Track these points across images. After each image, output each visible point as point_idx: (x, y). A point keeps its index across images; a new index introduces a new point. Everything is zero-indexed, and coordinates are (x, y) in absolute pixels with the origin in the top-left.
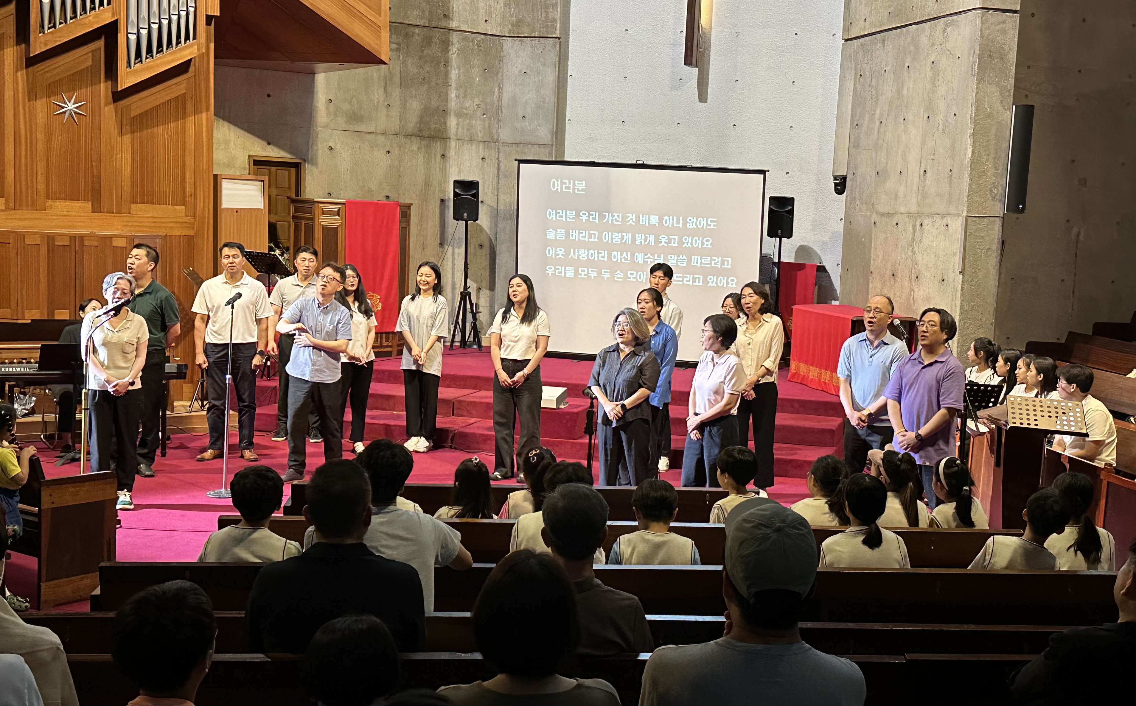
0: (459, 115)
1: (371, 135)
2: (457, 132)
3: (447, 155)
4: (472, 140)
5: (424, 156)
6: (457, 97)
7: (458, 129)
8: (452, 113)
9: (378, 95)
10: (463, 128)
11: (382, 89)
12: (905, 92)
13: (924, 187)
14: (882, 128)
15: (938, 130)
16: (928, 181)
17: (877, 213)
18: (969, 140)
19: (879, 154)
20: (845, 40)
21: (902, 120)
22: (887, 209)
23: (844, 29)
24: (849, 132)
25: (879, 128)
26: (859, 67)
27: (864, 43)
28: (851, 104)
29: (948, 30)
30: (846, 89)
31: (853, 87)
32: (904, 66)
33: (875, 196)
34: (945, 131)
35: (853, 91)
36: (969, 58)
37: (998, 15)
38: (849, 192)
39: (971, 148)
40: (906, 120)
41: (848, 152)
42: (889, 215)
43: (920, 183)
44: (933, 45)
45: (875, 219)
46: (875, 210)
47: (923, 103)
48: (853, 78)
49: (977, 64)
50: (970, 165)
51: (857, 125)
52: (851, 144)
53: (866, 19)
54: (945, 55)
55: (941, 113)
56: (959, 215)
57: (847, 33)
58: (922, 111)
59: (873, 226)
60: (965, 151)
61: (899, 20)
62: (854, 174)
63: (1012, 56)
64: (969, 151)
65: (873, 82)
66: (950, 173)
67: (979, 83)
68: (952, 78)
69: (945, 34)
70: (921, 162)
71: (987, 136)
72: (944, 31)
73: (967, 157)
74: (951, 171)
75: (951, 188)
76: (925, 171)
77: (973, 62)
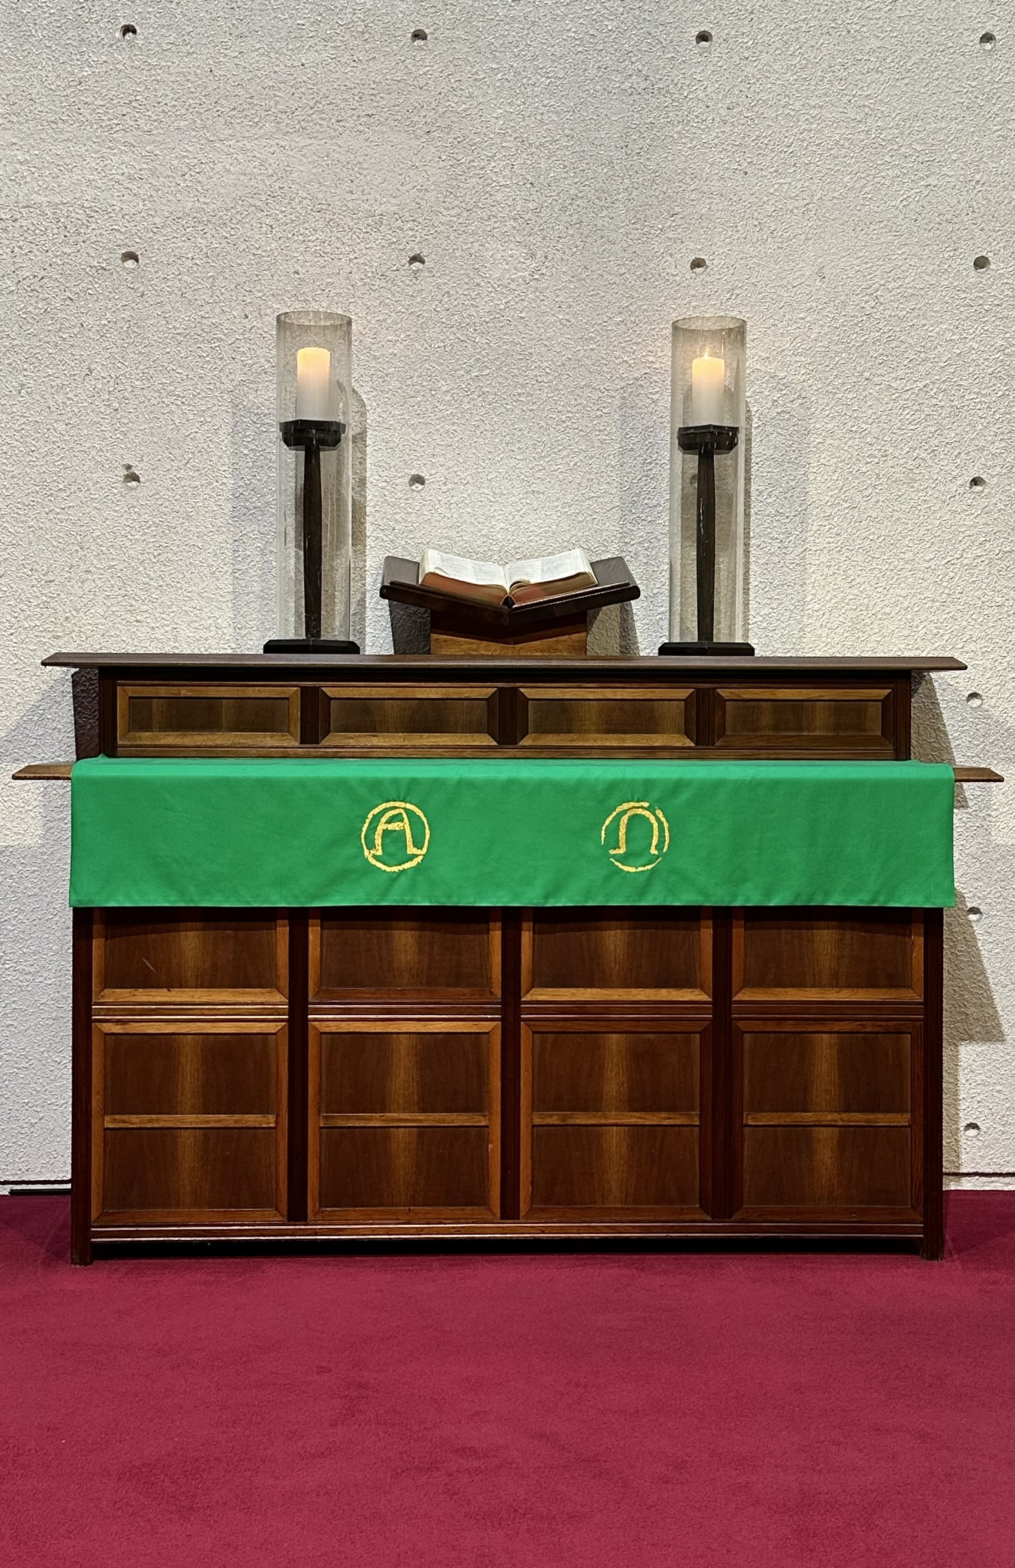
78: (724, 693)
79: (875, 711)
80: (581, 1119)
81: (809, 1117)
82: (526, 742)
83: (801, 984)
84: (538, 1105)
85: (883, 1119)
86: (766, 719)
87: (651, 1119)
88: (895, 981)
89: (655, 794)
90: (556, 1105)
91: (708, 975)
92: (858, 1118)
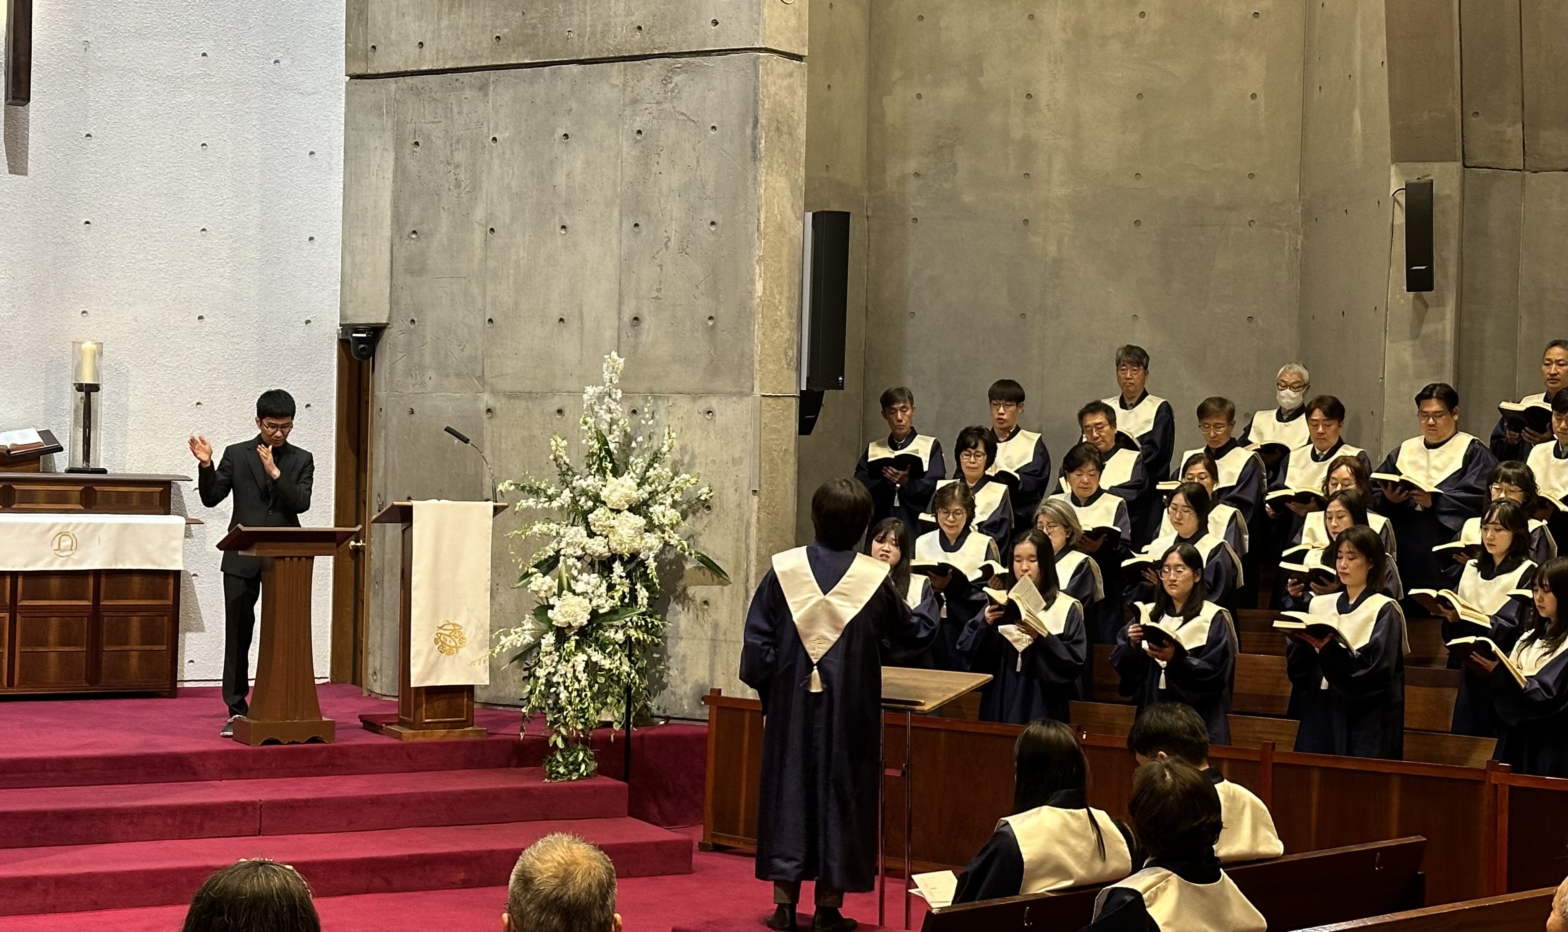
12: (560, 179)
13: (636, 347)
14: (497, 241)
15: (667, 248)
16: (648, 335)
17: (493, 392)
18: (757, 267)
19: (490, 287)
20: (353, 77)
21: (558, 227)
22: (526, 385)
23: (350, 56)
24: (388, 245)
25: (486, 240)
26: (410, 127)
27: (420, 86)
28: (390, 194)
29: (677, 79)
30: (369, 166)
31: (392, 163)
32: (553, 133)
33: (487, 362)
34: (688, 250)
35: (395, 171)
36: (742, 129)
37: (785, 62)
38: (400, 355)
39: (761, 282)
40: (569, 229)
41: (389, 281)
42: (534, 395)
43: (624, 338)
44: (635, 102)
45: (491, 403)
46: (487, 388)
47: (618, 201)
48: (390, 147)
49: (763, 142)
50: (760, 310)
51: (414, 232)
52: (397, 266)
53: (421, 43)
54: (674, 122)
55: (672, 219)
56: (742, 394)
57: (363, 65)
58: (616, 214)
59: (485, 417)
60: (749, 286)
61: (529, 52)
62: (413, 321)
63: (802, 132)
64: (759, 287)
65: (460, 157)
66: (711, 323)
67: (767, 173)
68: (698, 161)
69: (671, 86)
70: (620, 303)
71: (779, 262)
72: (666, 81)
73: (756, 295)
74: (711, 318)
75: (715, 348)
76: (636, 319)
77: (755, 138)
78: (97, 488)
79: (157, 497)
81: (128, 647)
82: (15, 506)
83: (126, 599)
84: (23, 644)
85: (156, 648)
86: (113, 499)
87: (67, 649)
88: (163, 597)
90: (29, 645)
91: (91, 595)
92: (148, 647)
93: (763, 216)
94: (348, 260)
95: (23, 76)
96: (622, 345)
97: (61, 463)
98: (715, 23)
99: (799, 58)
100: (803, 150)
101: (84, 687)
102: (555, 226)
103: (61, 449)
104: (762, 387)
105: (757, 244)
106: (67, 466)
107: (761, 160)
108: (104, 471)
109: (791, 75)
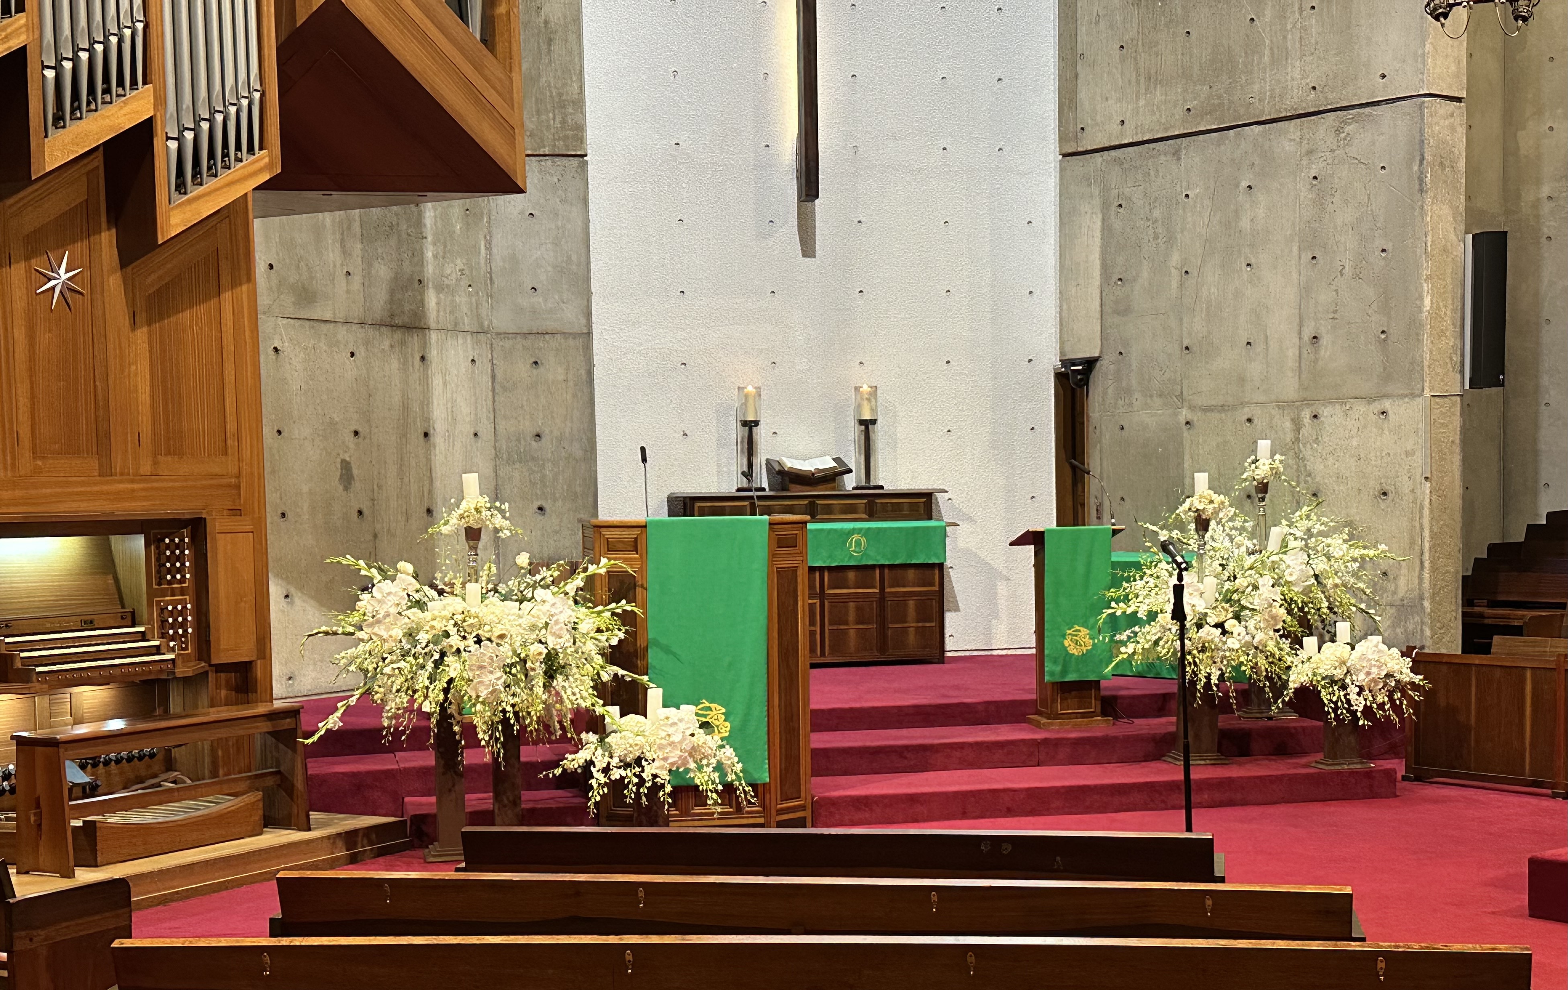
0: (440, 288)
1: (328, 326)
2: (438, 316)
3: (428, 356)
4: (455, 330)
5: (399, 359)
6: (435, 256)
7: (438, 311)
8: (430, 285)
9: (333, 255)
10: (445, 310)
11: (338, 245)
12: (1245, 223)
13: (1316, 361)
14: (1191, 281)
15: (1342, 275)
16: (1326, 351)
17: (1192, 408)
18: (1426, 285)
19: (1185, 320)
20: (1065, 155)
21: (1244, 265)
22: (1218, 400)
23: (1063, 138)
24: (1098, 292)
25: (1181, 281)
26: (1115, 192)
27: (1122, 157)
28: (1098, 249)
29: (1348, 129)
30: (1080, 228)
31: (1099, 223)
32: (1237, 186)
33: (1185, 382)
34: (1361, 276)
35: (1103, 230)
36: (1409, 167)
37: (1446, 105)
38: (1110, 382)
39: (1429, 297)
40: (1254, 266)
41: (1099, 321)
42: (1226, 408)
43: (1305, 355)
44: (1310, 152)
45: (1189, 417)
46: (1186, 404)
47: (1297, 239)
48: (1098, 210)
49: (1429, 175)
50: (1429, 321)
51: (1120, 279)
52: (1107, 309)
53: (1123, 121)
54: (1347, 166)
55: (1346, 250)
56: (1413, 396)
57: (1074, 144)
58: (1295, 249)
59: (1184, 428)
60: (1418, 302)
61: (1216, 119)
62: (1121, 353)
63: (1462, 164)
64: (1427, 301)
65: (1157, 213)
66: (1383, 336)
67: (1433, 203)
68: (1369, 198)
69: (1343, 135)
70: (1301, 325)
71: (1444, 280)
72: (1338, 131)
73: (1425, 309)
74: (1383, 332)
75: (1387, 357)
76: (1315, 337)
77: (1422, 173)
78: (877, 500)
79: (921, 505)
80: (842, 627)
81: (907, 624)
82: (818, 517)
83: (904, 586)
84: (830, 624)
85: (928, 625)
86: (890, 508)
87: (862, 626)
88: (932, 585)
89: (863, 532)
90: (835, 623)
91: (878, 585)
92: (920, 624)
93: (1429, 238)
94: (1065, 307)
95: (813, 179)
96: (1303, 361)
97: (850, 482)
98: (1383, 76)
99: (1458, 100)
100: (1463, 181)
101: (876, 656)
102: (1241, 263)
103: (850, 471)
104: (1432, 389)
105: (1425, 265)
106: (854, 485)
107: (1426, 192)
108: (882, 487)
109: (1452, 115)
